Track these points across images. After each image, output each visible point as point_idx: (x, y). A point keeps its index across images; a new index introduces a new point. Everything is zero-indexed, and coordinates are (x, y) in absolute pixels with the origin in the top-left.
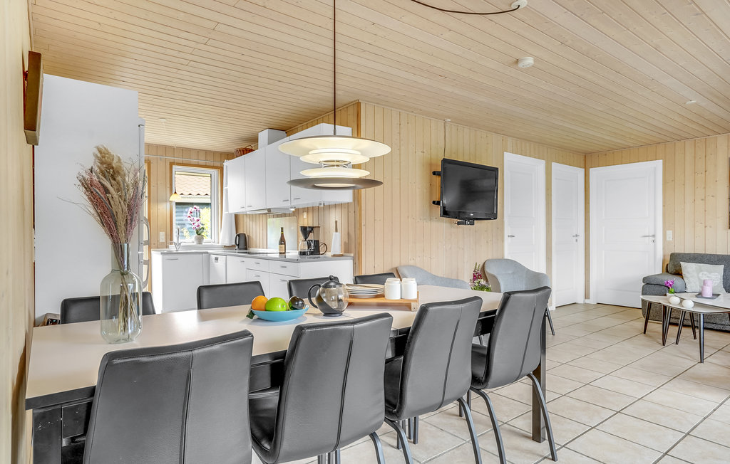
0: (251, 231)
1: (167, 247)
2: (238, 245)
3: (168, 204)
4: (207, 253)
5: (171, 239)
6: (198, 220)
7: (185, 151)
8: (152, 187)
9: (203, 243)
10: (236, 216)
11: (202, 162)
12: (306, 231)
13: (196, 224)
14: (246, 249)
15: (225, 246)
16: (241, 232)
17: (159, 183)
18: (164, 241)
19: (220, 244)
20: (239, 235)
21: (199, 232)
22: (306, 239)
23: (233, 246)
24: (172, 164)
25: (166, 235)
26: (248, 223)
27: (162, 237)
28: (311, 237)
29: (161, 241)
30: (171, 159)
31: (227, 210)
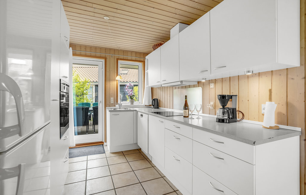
0: (161, 97)
1: (115, 106)
2: (154, 106)
3: (115, 82)
4: (136, 110)
5: (117, 102)
6: (131, 91)
7: (125, 52)
8: (107, 72)
9: (134, 104)
10: (152, 89)
11: (134, 58)
12: (224, 99)
13: (130, 93)
14: (158, 108)
15: (146, 106)
16: (154, 98)
17: (111, 70)
18: (113, 102)
19: (143, 104)
20: (154, 100)
21: (132, 98)
22: (223, 106)
23: (150, 105)
24: (117, 59)
25: (114, 99)
26: (159, 92)
27: (112, 100)
28: (229, 105)
29: (111, 102)
30: (117, 56)
31: (148, 84)
